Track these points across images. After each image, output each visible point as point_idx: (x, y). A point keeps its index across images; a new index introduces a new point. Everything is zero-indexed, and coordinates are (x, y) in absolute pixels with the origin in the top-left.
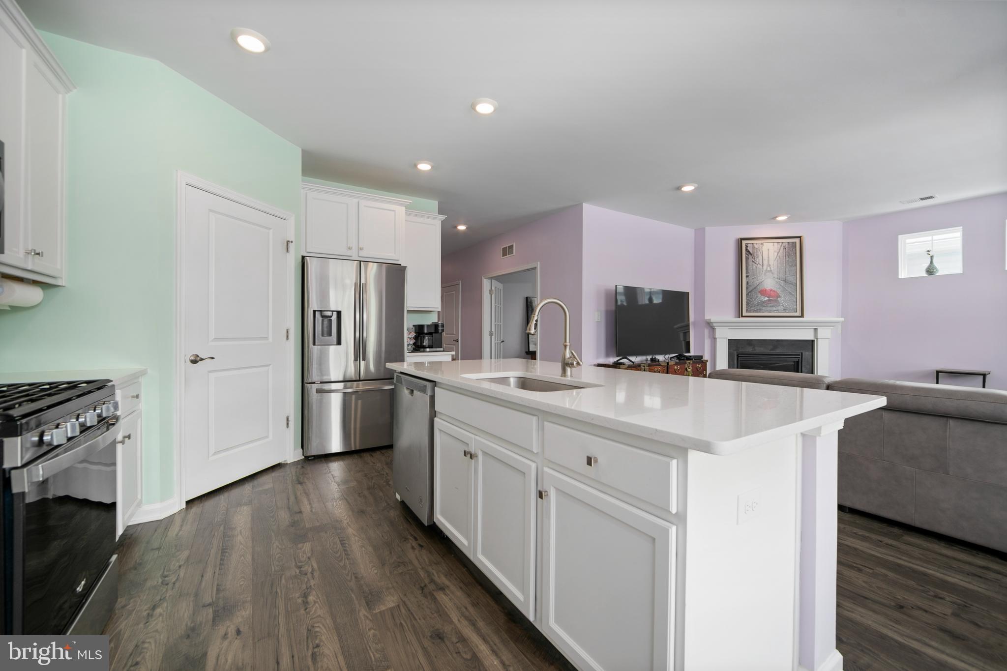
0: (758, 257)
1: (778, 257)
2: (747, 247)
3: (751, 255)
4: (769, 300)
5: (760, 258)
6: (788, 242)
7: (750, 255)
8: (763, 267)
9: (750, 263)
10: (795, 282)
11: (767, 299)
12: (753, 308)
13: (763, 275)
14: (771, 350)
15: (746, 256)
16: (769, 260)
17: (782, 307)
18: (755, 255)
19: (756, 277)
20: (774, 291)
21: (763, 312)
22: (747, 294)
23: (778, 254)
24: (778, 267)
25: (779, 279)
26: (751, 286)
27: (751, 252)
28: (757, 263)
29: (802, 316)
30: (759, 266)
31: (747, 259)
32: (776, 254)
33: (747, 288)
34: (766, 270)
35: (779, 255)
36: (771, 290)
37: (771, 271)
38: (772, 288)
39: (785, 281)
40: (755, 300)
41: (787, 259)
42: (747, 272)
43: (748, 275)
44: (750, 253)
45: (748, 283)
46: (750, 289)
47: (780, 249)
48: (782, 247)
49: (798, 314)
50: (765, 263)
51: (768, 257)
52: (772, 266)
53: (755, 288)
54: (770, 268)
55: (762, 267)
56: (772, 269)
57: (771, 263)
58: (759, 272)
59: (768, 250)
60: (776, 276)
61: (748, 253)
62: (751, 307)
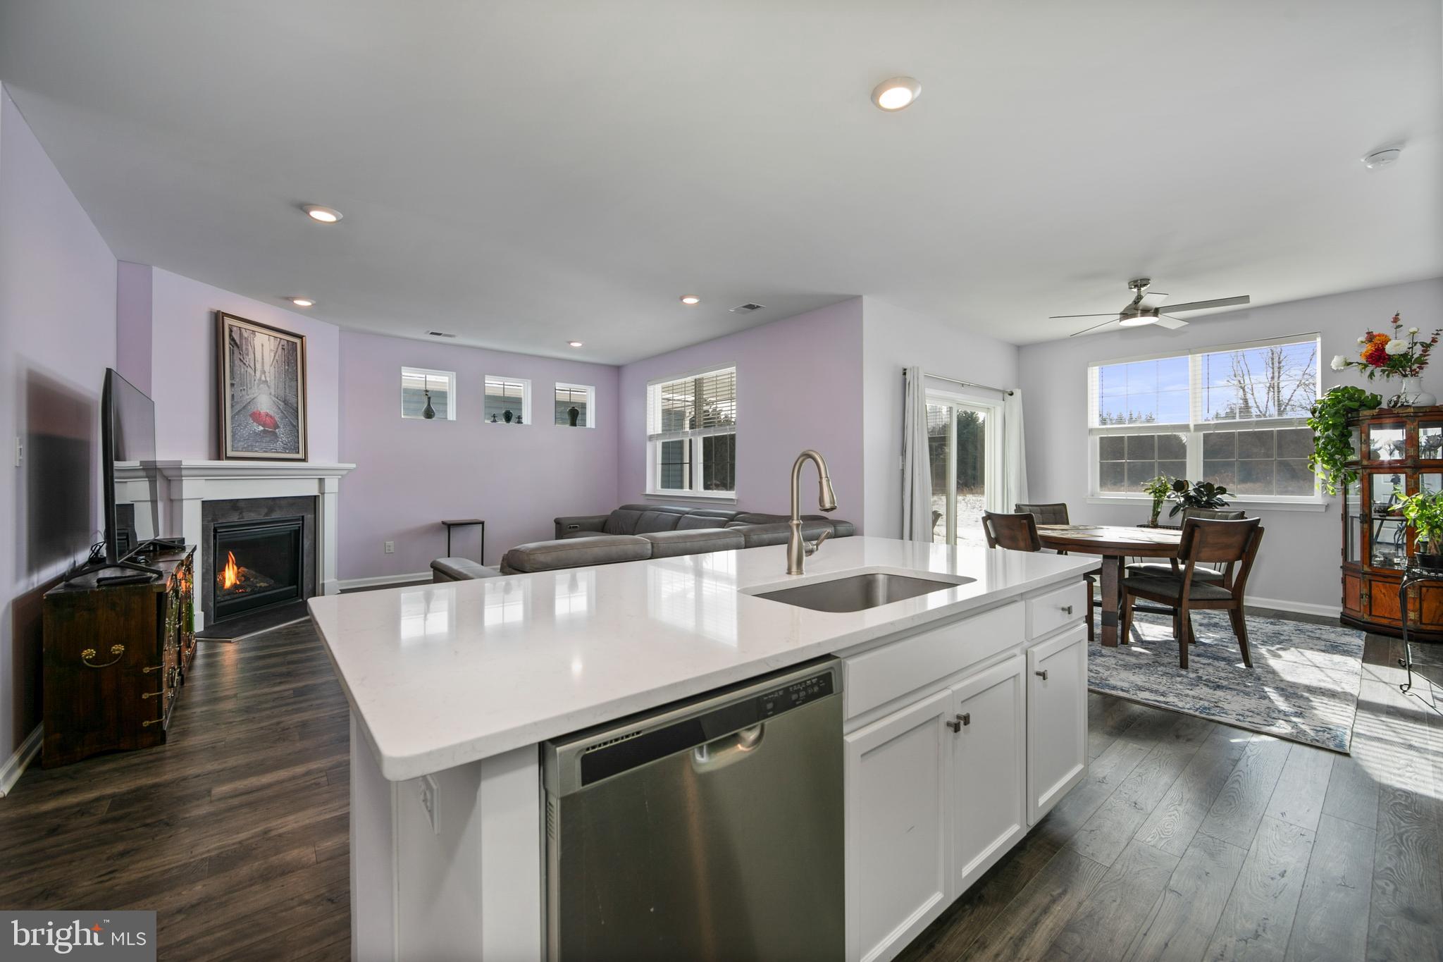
0: (247, 354)
1: (275, 361)
2: (231, 331)
3: (238, 347)
4: (264, 431)
5: (251, 356)
6: (288, 341)
7: (235, 348)
8: (255, 373)
9: (237, 362)
10: (295, 405)
11: (261, 428)
12: (243, 444)
13: (256, 387)
14: (267, 515)
15: (230, 348)
16: (263, 363)
17: (281, 444)
18: (244, 348)
19: (245, 388)
20: (271, 417)
21: (256, 451)
22: (233, 418)
23: (275, 356)
24: (275, 377)
25: (277, 398)
26: (237, 403)
27: (238, 342)
28: (247, 364)
29: (304, 460)
30: (249, 370)
31: (232, 353)
32: (272, 354)
33: (232, 406)
34: (260, 379)
35: (277, 357)
36: (267, 415)
37: (266, 381)
38: (268, 411)
39: (285, 402)
40: (244, 429)
41: (286, 367)
42: (232, 377)
43: (233, 382)
44: (236, 344)
45: (233, 396)
46: (238, 408)
47: (277, 349)
48: (280, 347)
49: (300, 456)
50: (259, 366)
51: (263, 359)
52: (267, 374)
53: (244, 407)
54: (265, 377)
55: (253, 374)
56: (268, 379)
57: (267, 368)
58: (250, 381)
59: (262, 346)
60: (273, 393)
61: (232, 343)
62: (240, 441)
